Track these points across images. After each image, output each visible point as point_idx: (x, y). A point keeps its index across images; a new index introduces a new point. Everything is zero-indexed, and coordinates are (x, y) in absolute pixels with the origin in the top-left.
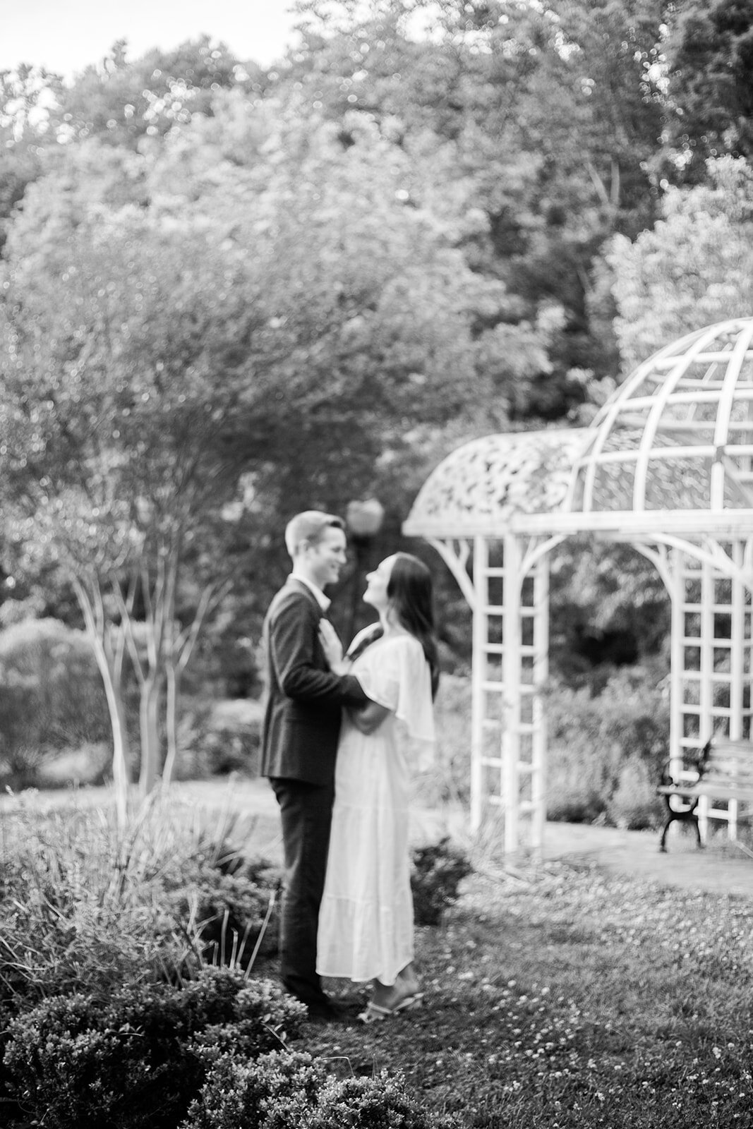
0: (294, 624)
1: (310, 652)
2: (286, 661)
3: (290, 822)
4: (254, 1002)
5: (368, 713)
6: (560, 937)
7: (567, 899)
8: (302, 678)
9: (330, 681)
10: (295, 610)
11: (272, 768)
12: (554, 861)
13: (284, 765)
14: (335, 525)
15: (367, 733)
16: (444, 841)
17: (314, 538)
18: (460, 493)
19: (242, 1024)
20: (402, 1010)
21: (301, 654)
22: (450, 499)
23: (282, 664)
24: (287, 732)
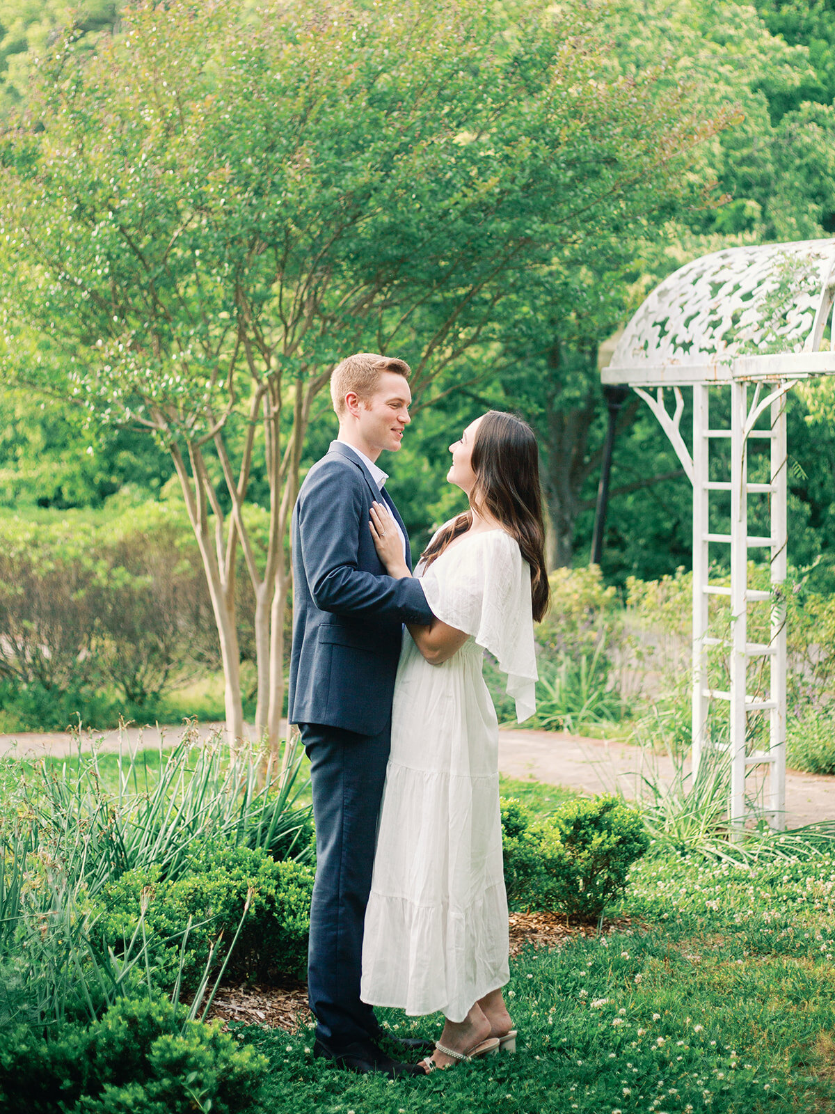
0: (332, 506)
1: (354, 546)
2: (320, 559)
3: (326, 787)
4: (175, 1054)
5: (433, 635)
6: (759, 949)
7: (797, 888)
8: (341, 583)
9: (381, 588)
10: (332, 487)
11: (301, 709)
12: (793, 832)
13: (316, 703)
14: (395, 368)
15: (437, 662)
16: (608, 808)
17: (363, 388)
18: (675, 326)
19: (155, 1087)
20: (483, 1055)
21: (341, 548)
22: (663, 334)
23: (313, 563)
24: (321, 658)
